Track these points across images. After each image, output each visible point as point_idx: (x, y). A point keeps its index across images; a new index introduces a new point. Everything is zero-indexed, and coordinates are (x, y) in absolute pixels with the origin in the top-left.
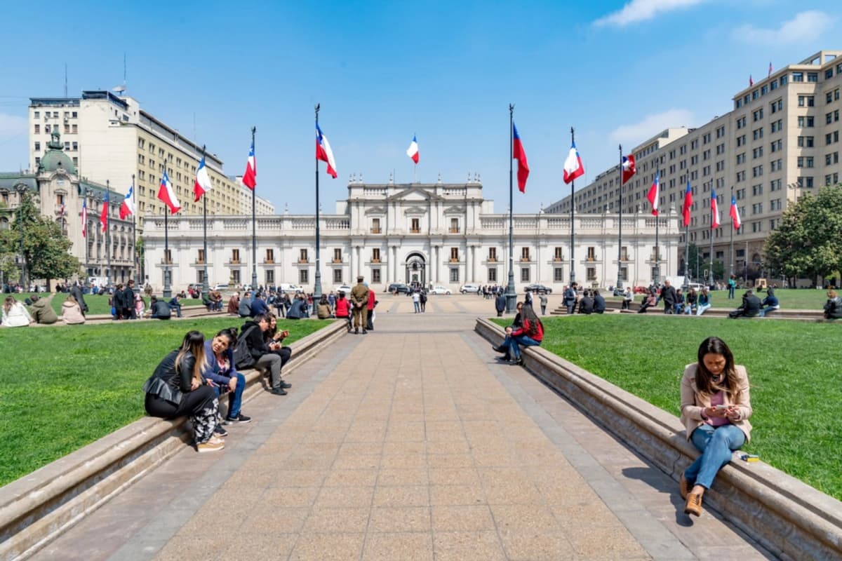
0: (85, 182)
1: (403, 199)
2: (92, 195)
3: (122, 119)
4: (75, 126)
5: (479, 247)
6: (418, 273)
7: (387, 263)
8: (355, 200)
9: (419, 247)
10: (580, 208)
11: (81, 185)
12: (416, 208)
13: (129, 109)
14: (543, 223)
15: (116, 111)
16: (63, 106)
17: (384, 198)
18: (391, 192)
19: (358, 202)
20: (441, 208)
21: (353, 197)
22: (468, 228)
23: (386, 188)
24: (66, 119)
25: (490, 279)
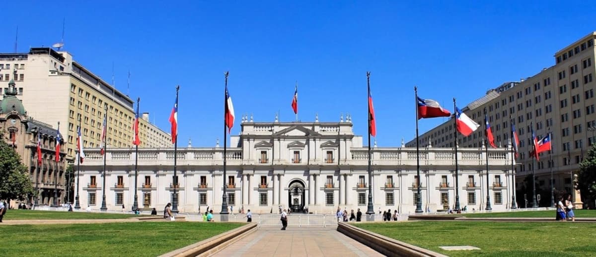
0: (31, 120)
1: (286, 134)
2: (36, 132)
3: (59, 70)
4: (22, 75)
5: (351, 175)
6: (299, 197)
7: (273, 189)
8: (246, 135)
9: (300, 175)
10: (436, 143)
11: (28, 124)
12: (298, 142)
13: (65, 61)
14: (404, 155)
15: (55, 63)
16: (13, 59)
17: (271, 133)
18: (277, 129)
19: (249, 137)
20: (319, 143)
21: (245, 133)
22: (340, 160)
23: (272, 126)
24: (16, 70)
25: (360, 202)
